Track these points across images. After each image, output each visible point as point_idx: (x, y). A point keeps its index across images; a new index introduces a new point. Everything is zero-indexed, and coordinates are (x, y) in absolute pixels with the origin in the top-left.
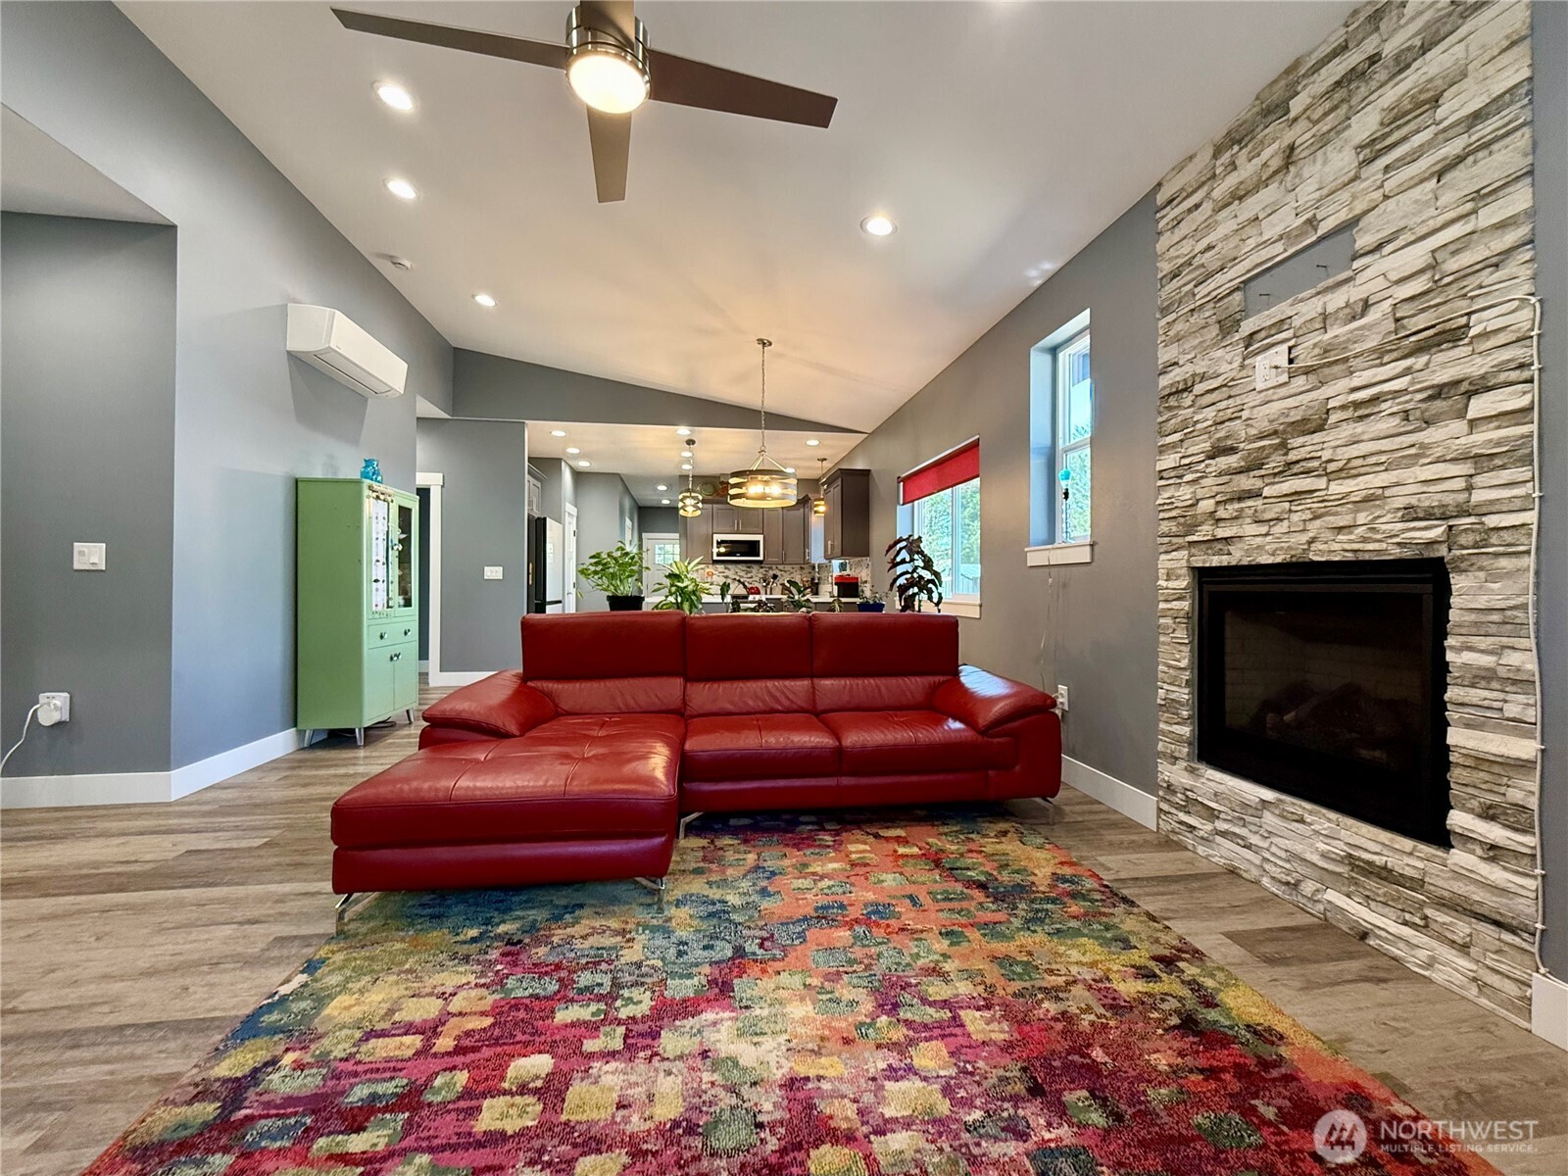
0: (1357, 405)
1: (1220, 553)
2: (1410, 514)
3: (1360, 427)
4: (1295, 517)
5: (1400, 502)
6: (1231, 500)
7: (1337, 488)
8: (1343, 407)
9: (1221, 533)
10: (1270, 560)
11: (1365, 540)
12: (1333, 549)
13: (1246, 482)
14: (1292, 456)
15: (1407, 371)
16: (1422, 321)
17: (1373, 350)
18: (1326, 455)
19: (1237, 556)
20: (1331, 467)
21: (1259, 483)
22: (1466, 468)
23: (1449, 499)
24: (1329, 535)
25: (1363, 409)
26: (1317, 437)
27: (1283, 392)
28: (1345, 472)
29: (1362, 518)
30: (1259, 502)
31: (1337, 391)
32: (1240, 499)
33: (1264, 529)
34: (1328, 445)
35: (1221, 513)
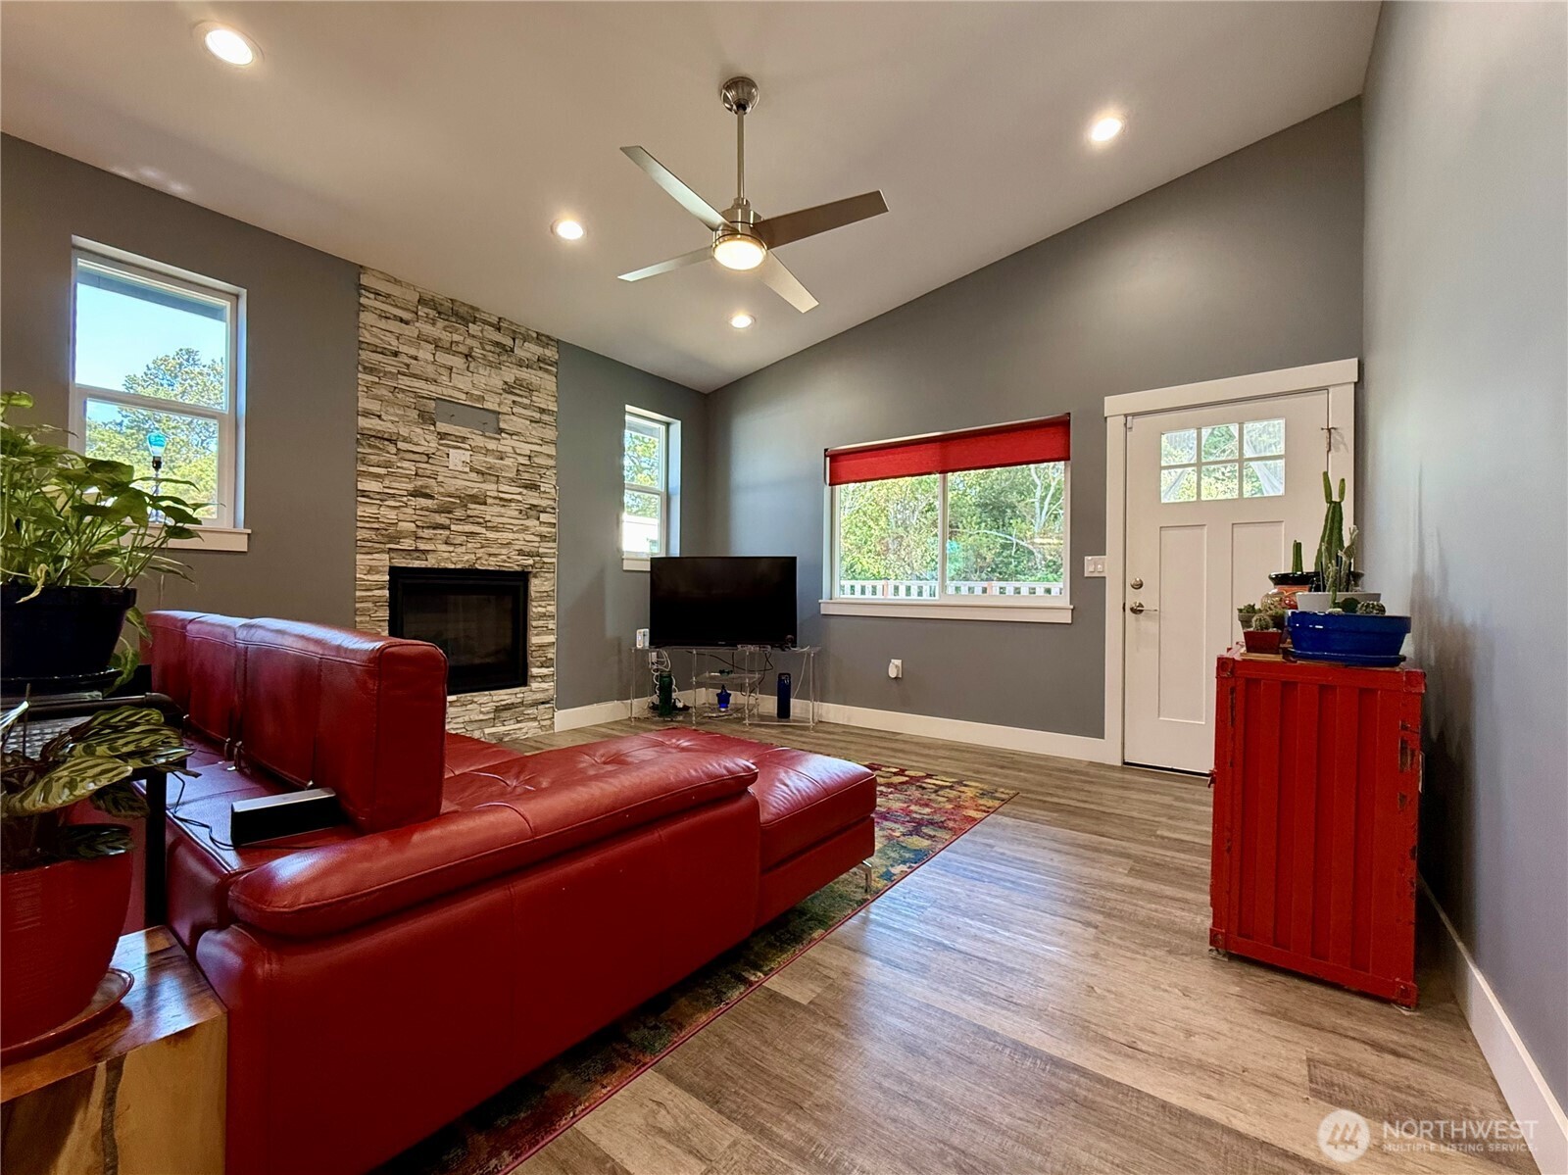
0: (501, 499)
1: (418, 558)
2: (521, 552)
3: (503, 510)
4: (469, 545)
5: (517, 548)
6: (428, 527)
7: (491, 535)
8: (495, 498)
9: (422, 546)
10: (453, 566)
11: (505, 561)
12: (490, 564)
13: (441, 519)
14: (469, 512)
15: (520, 494)
16: (526, 476)
17: (510, 478)
18: (488, 518)
19: (431, 562)
20: (489, 524)
21: (448, 522)
22: (538, 539)
23: (533, 549)
24: (486, 557)
25: (505, 502)
26: (482, 507)
27: (465, 476)
28: (495, 529)
29: (504, 551)
30: (447, 532)
31: (490, 488)
32: (434, 528)
33: (451, 549)
34: (490, 512)
35: (420, 533)
